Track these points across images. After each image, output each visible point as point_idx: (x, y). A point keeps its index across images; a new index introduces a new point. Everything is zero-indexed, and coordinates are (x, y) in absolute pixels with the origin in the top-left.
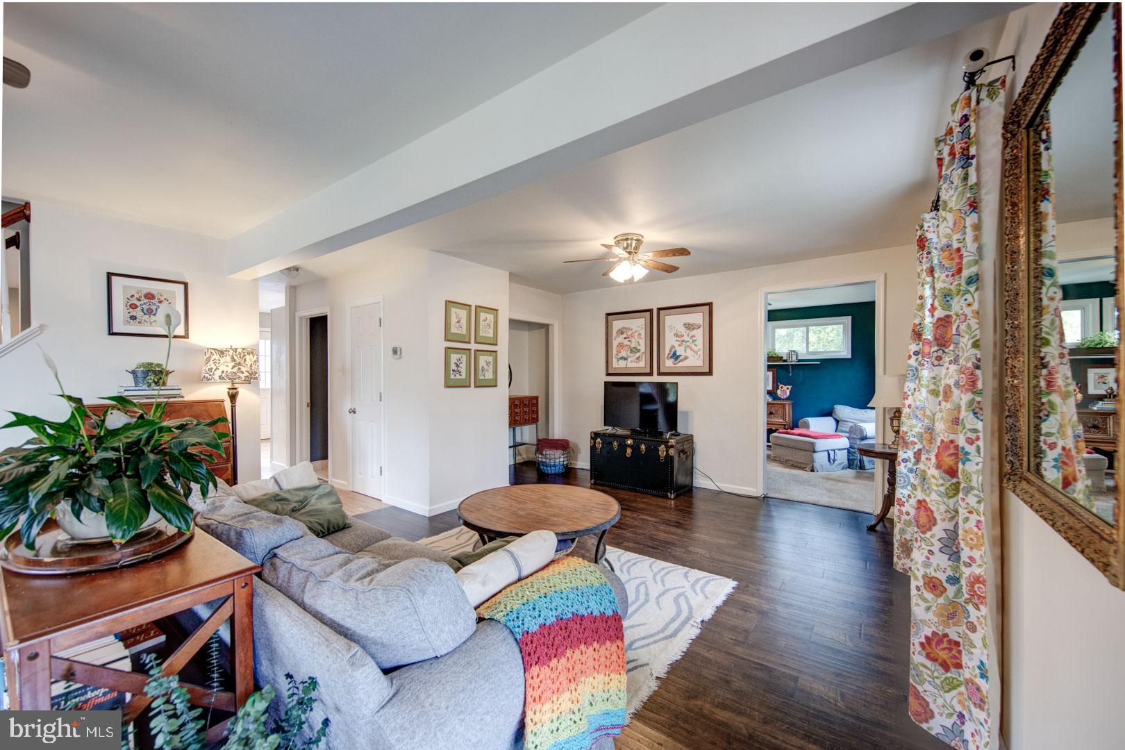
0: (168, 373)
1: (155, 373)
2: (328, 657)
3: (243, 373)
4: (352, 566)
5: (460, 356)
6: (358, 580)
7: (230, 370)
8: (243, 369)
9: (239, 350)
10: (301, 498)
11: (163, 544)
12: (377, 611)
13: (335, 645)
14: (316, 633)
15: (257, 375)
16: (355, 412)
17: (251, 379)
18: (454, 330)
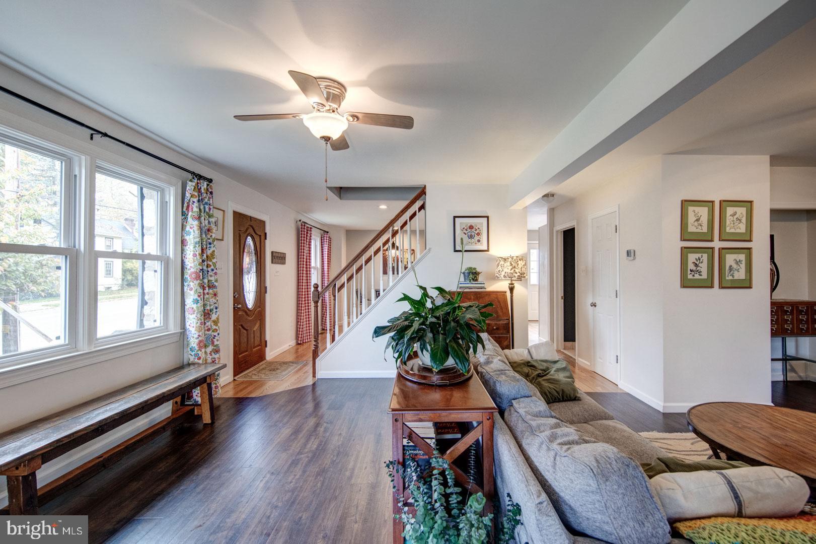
0: (479, 273)
1: (473, 273)
2: (525, 494)
3: (516, 273)
4: (559, 431)
5: (700, 255)
6: (559, 444)
7: (509, 272)
8: (517, 271)
9: (515, 258)
10: (544, 368)
11: (454, 378)
12: (567, 476)
13: (531, 487)
14: (522, 473)
15: (525, 275)
16: (595, 306)
17: (522, 277)
18: (691, 229)
